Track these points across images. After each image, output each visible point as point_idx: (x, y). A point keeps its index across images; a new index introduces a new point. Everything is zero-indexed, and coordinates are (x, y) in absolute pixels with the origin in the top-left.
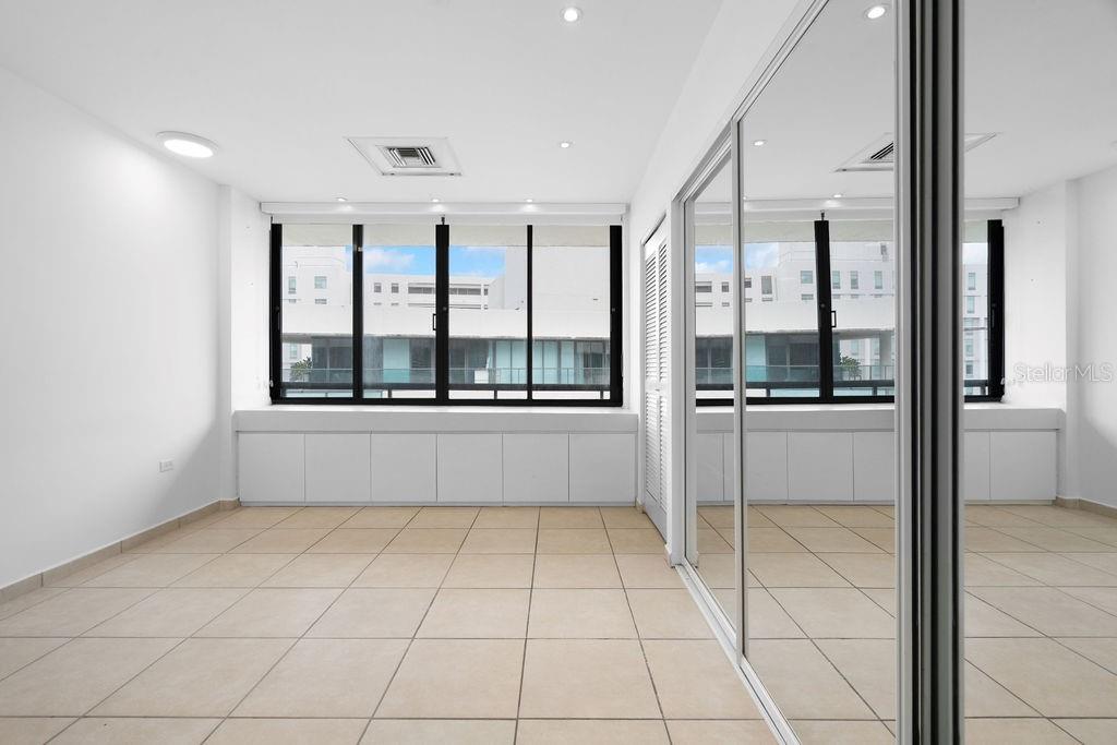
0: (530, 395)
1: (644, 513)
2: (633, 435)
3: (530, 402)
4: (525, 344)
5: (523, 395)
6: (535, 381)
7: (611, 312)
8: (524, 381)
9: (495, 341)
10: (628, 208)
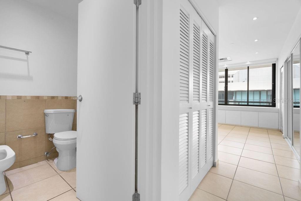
0: (248, 104)
1: (280, 131)
2: (278, 113)
3: (248, 105)
4: (247, 92)
5: (246, 104)
6: (249, 101)
7: (272, 84)
8: (246, 101)
9: (236, 92)
10: (278, 59)
